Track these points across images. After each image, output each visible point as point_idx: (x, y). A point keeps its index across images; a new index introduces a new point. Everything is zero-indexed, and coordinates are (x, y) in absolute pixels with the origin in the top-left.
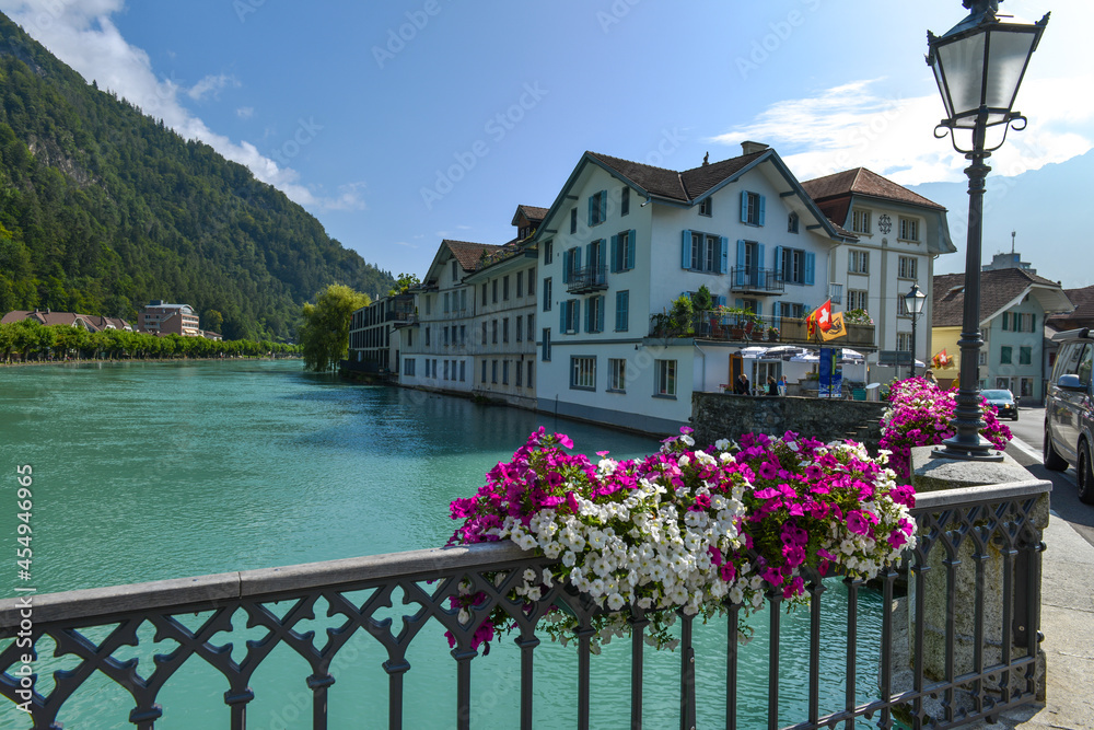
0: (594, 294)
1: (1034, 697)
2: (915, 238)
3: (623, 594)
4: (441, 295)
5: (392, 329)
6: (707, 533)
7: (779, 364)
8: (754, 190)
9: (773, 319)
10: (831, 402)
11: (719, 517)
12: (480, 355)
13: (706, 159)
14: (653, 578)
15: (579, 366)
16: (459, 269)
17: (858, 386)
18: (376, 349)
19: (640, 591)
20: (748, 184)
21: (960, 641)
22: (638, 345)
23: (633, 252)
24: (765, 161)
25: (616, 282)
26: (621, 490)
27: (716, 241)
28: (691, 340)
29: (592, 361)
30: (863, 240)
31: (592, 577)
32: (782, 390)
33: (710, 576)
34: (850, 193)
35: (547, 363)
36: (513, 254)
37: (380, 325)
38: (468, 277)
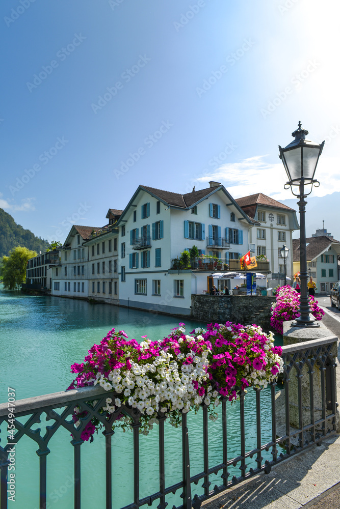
0: (145, 250)
1: (336, 431)
2: (284, 223)
3: (153, 406)
4: (72, 251)
5: (48, 268)
6: (191, 375)
7: (229, 280)
8: (215, 203)
9: (226, 260)
10: (252, 297)
11: (197, 366)
12: (91, 279)
13: (194, 189)
14: (167, 398)
15: (139, 284)
16: (81, 239)
17: (263, 289)
18: (40, 278)
19: (161, 404)
20: (212, 200)
21: (305, 409)
22: (166, 273)
23: (162, 231)
24: (219, 190)
25: (155, 244)
26: (152, 357)
27: (199, 225)
28: (190, 270)
29: (145, 281)
30: (262, 224)
31: (138, 400)
32: (231, 293)
33: (193, 394)
34: (256, 204)
35: (123, 283)
36: (106, 232)
37: (42, 266)
38: (85, 242)
